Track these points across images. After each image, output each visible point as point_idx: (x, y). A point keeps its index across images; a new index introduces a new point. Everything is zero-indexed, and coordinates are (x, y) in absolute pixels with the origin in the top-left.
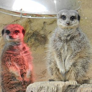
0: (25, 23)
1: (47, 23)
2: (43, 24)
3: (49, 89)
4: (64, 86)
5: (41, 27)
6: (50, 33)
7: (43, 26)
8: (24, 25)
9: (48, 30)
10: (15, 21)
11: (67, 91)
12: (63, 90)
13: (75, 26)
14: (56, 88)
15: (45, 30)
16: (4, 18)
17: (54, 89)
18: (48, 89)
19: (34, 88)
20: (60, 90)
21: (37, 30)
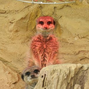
0: (36, 9)
1: (58, 8)
2: (53, 9)
3: (62, 72)
4: (76, 69)
5: (52, 12)
6: (60, 17)
7: (53, 11)
8: (36, 10)
9: (58, 15)
10: (26, 7)
11: (79, 73)
12: (75, 72)
13: (52, 30)
14: (68, 70)
15: (56, 14)
16: (15, 4)
17: (66, 71)
18: (60, 72)
19: (48, 71)
20: (72, 72)
21: (48, 15)
